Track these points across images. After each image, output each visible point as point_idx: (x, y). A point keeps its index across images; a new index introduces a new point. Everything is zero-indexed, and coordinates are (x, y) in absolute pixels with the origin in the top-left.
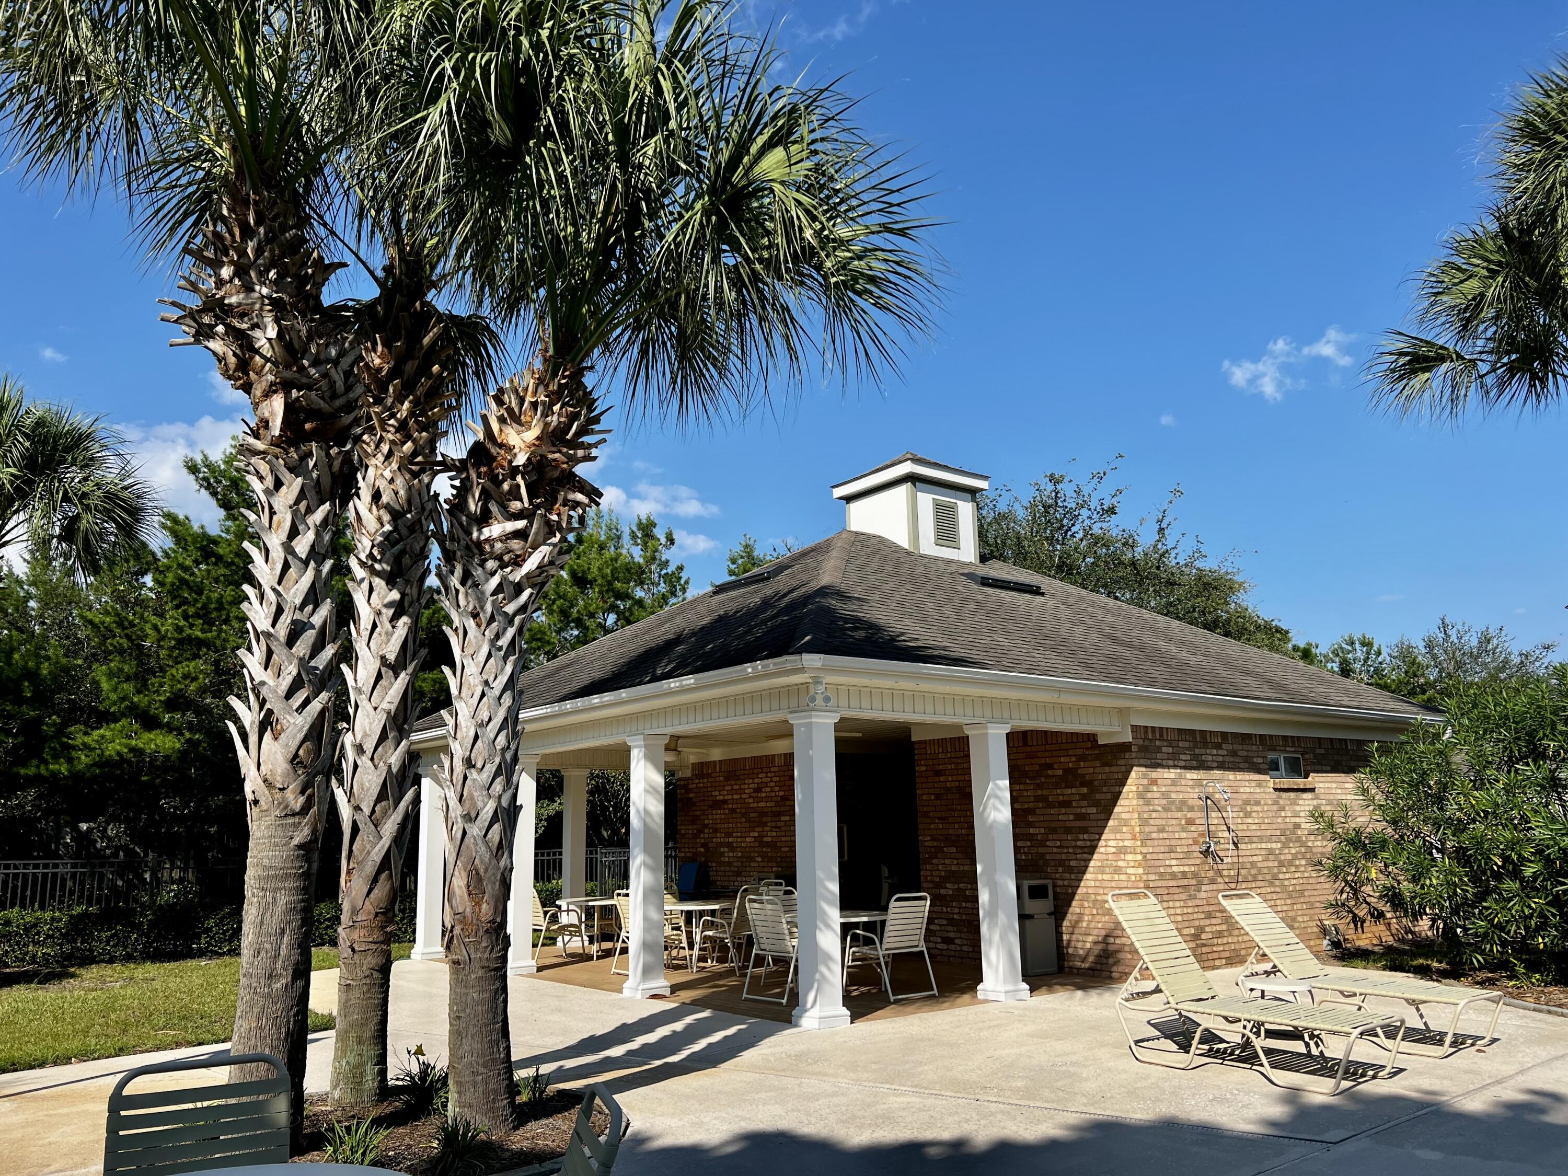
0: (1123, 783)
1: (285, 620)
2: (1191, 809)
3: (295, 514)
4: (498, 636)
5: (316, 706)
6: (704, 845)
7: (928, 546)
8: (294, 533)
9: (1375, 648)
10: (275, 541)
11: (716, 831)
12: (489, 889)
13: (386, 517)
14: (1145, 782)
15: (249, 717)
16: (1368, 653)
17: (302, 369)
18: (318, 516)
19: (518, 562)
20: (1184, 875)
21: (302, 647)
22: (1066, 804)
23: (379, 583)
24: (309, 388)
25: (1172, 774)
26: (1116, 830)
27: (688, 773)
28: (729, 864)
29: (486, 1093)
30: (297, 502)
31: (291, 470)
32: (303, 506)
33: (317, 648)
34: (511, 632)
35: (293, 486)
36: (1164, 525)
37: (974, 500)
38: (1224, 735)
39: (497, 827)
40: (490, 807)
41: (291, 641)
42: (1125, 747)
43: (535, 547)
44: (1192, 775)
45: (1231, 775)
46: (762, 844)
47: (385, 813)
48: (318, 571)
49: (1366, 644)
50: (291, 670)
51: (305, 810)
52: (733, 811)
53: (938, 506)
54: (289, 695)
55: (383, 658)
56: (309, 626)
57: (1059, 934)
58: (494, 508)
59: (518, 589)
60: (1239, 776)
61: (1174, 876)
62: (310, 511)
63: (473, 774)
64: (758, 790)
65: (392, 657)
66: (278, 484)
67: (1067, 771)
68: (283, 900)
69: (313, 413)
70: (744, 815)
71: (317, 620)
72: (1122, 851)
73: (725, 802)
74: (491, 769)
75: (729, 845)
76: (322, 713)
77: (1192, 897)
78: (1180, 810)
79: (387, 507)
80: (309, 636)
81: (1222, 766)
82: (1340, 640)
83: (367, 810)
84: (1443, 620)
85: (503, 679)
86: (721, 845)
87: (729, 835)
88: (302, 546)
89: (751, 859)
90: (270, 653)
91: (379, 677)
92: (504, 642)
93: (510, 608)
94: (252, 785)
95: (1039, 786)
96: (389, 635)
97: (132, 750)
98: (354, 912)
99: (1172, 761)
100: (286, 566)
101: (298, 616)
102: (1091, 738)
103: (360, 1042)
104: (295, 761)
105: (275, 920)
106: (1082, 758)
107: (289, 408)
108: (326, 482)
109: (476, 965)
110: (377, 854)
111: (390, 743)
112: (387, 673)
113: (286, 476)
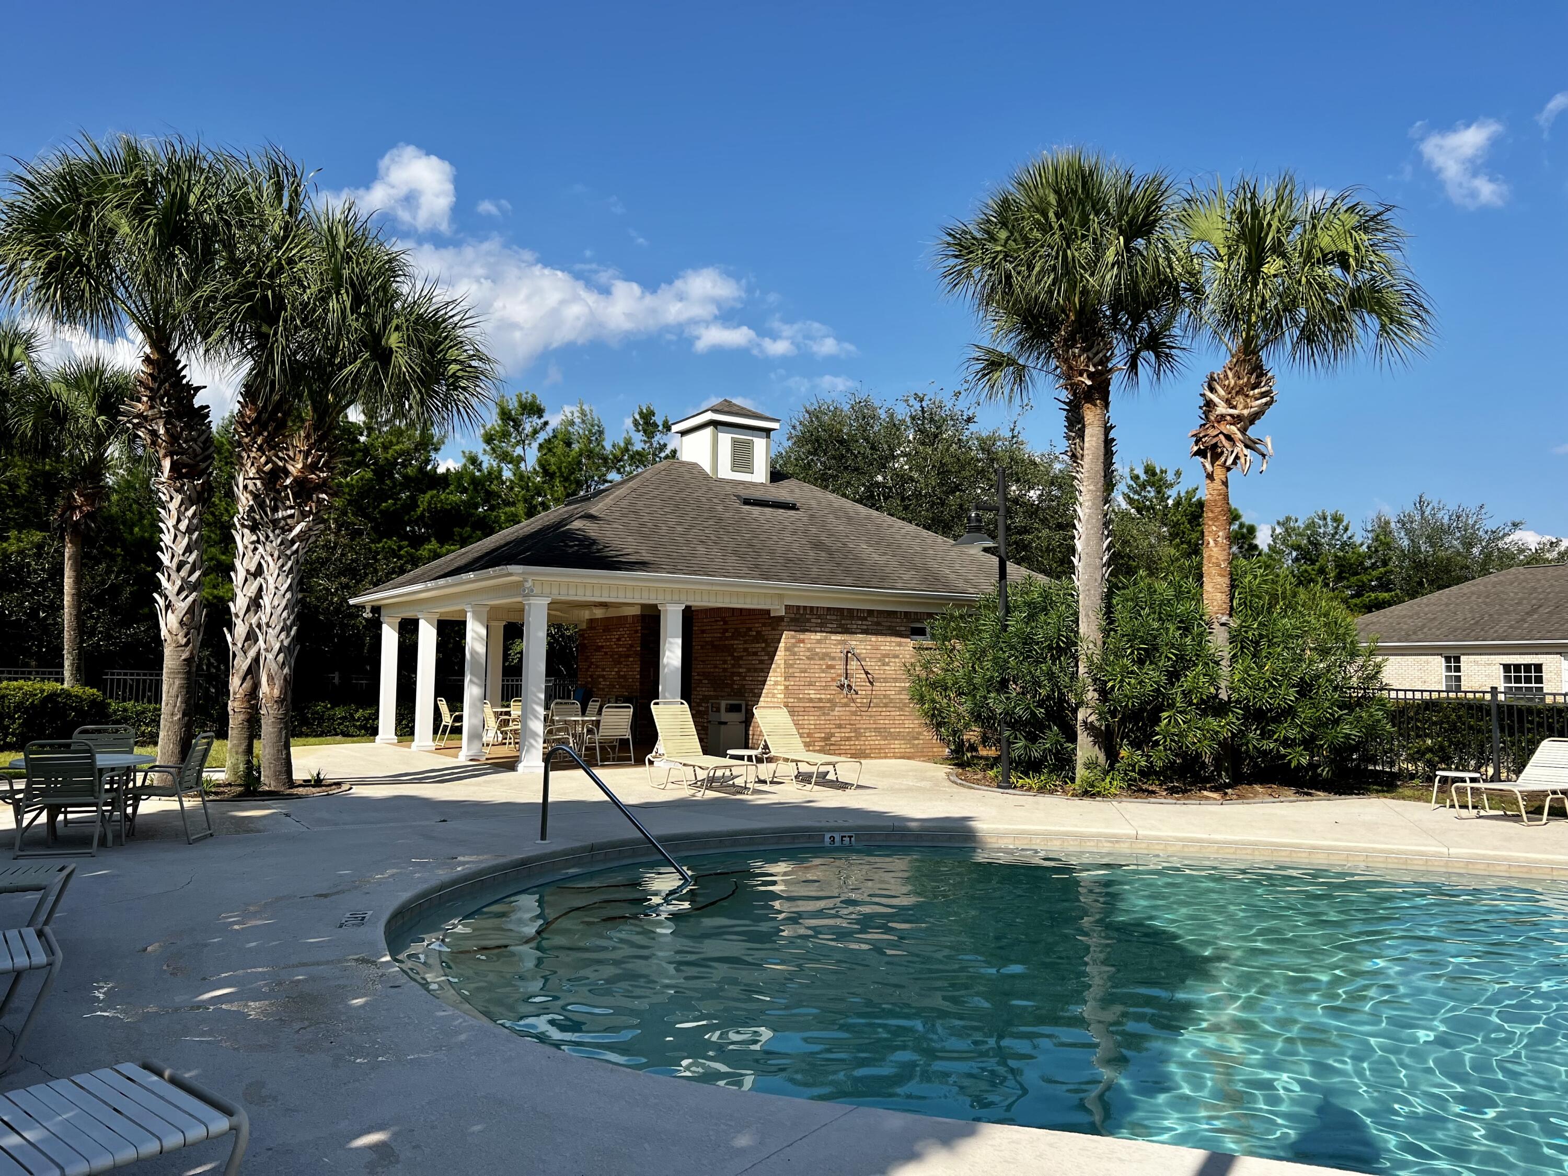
0: (779, 642)
1: (175, 560)
2: (833, 659)
3: (178, 512)
4: (283, 566)
5: (190, 599)
6: (591, 676)
7: (725, 472)
8: (179, 520)
9: (1344, 524)
10: (171, 523)
11: (597, 667)
12: (277, 682)
13: (250, 498)
14: (793, 641)
15: (161, 601)
16: (1337, 528)
17: (180, 445)
18: (190, 513)
19: (290, 530)
20: (820, 700)
21: (183, 573)
22: (755, 654)
23: (246, 531)
24: (182, 454)
25: (818, 636)
26: (775, 671)
27: (584, 626)
28: (603, 689)
29: (275, 772)
30: (180, 506)
31: (177, 491)
32: (183, 509)
33: (191, 573)
34: (290, 563)
35: (178, 498)
36: (1016, 433)
37: (768, 437)
38: (870, 612)
39: (282, 655)
40: (278, 646)
41: (179, 569)
42: (781, 618)
43: (298, 523)
44: (838, 637)
45: (874, 638)
46: (620, 677)
47: (250, 647)
48: (190, 539)
49: (1337, 519)
50: (179, 583)
51: (187, 644)
52: (606, 653)
53: (734, 441)
54: (178, 594)
55: (248, 571)
56: (186, 563)
57: (747, 734)
58: (280, 504)
59: (293, 542)
60: (880, 638)
61: (811, 700)
62: (186, 510)
63: (270, 630)
64: (619, 640)
65: (253, 570)
66: (172, 498)
67: (758, 632)
68: (177, 682)
69: (185, 465)
70: (611, 656)
71: (191, 560)
72: (776, 683)
73: (602, 647)
74: (278, 628)
75: (603, 676)
76: (194, 601)
77: (824, 714)
78: (823, 659)
79: (251, 492)
80: (188, 566)
81: (865, 632)
82: (1313, 515)
83: (240, 645)
84: (1421, 497)
85: (286, 586)
86: (599, 676)
87: (603, 670)
88: (183, 526)
89: (614, 687)
90: (169, 575)
91: (246, 580)
92: (286, 568)
93: (288, 552)
94: (164, 633)
95: (745, 642)
96: (251, 558)
97: (215, 597)
98: (235, 693)
99: (821, 627)
100: (176, 536)
101: (181, 558)
102: (768, 612)
103: (237, 753)
104: (181, 623)
105: (173, 692)
106: (764, 625)
107: (173, 464)
108: (194, 496)
109: (271, 717)
110: (245, 666)
111: (252, 613)
112: (250, 578)
113: (174, 494)
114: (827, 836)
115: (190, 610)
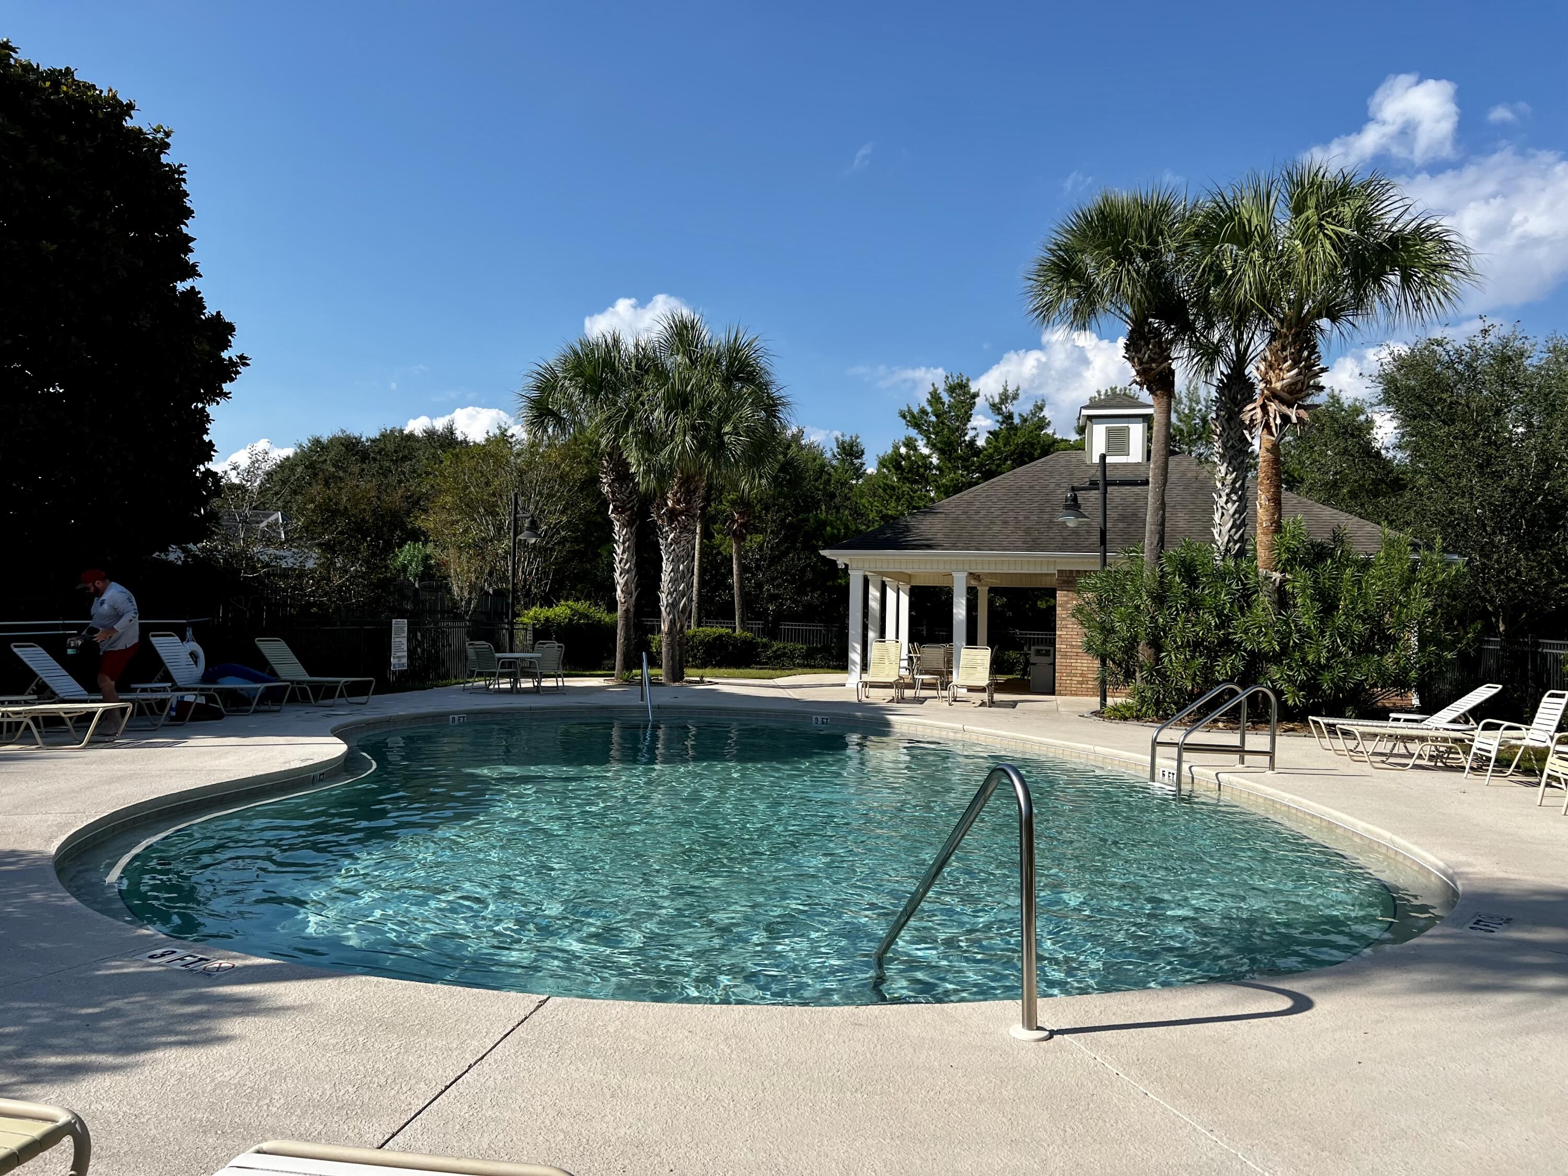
53: (1109, 431)
114: (814, 718)
115: (626, 583)
